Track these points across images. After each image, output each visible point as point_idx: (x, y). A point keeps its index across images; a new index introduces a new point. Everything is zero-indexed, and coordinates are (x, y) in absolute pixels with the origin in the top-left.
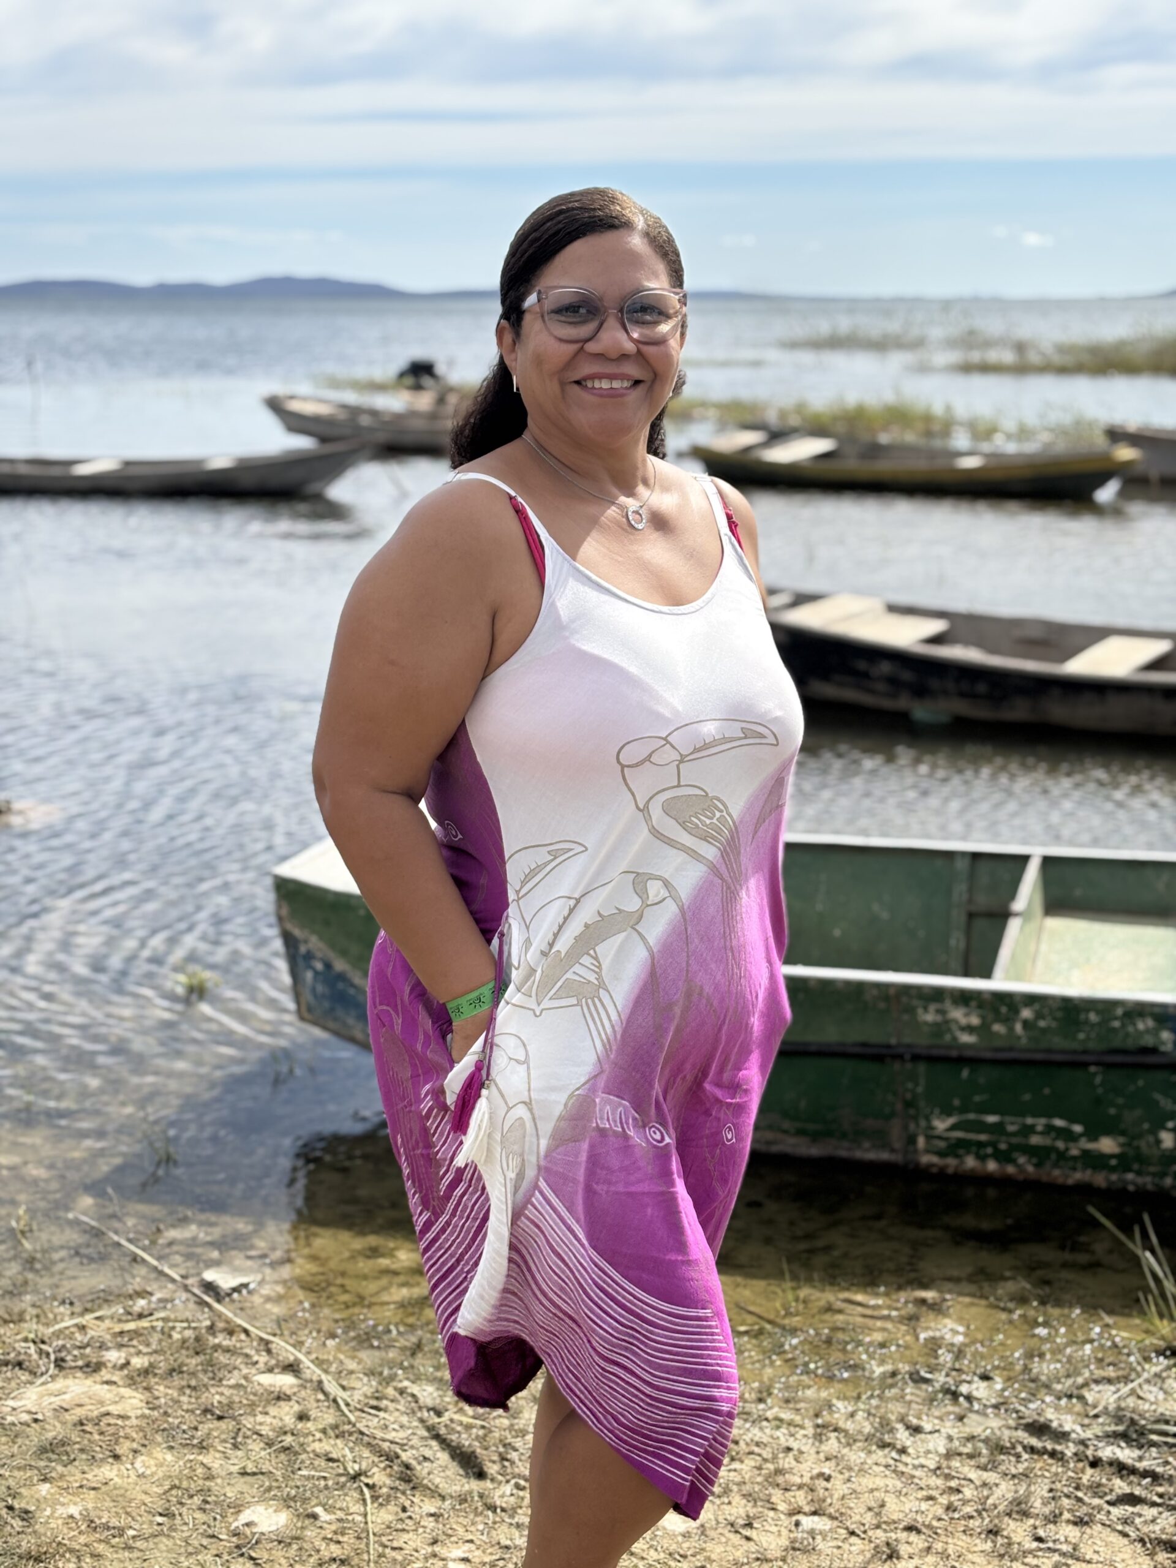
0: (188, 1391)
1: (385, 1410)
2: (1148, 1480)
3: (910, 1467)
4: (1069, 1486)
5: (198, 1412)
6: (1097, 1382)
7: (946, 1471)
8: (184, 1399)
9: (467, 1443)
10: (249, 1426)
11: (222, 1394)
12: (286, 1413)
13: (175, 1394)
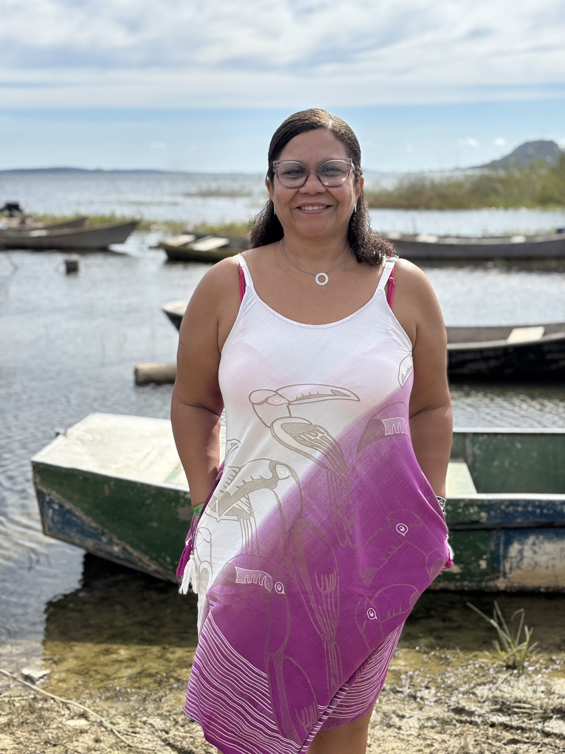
0: (34, 733)
1: (139, 733)
2: (519, 731)
3: (405, 736)
4: (483, 738)
5: (42, 743)
6: (479, 685)
7: (423, 736)
8: (32, 737)
9: (187, 746)
10: (71, 748)
11: (52, 733)
12: (87, 740)
13: (28, 735)
